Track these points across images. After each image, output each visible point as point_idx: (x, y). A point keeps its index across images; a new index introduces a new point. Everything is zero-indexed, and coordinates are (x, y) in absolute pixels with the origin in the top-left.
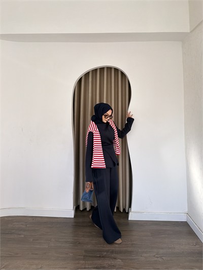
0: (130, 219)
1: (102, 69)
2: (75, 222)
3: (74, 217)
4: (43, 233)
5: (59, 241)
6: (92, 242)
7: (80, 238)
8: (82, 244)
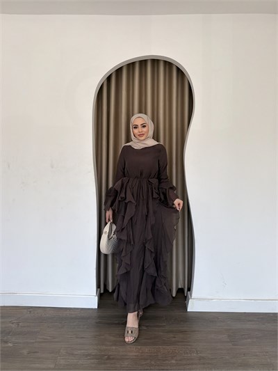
0: (189, 310)
1: (143, 62)
3: (99, 307)
4: (45, 337)
5: (73, 354)
6: (131, 354)
7: (109, 348)
8: (113, 359)
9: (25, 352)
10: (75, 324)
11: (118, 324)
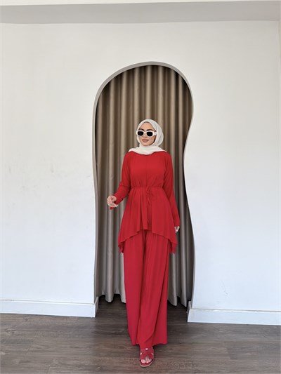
0: (189, 320)
1: (143, 69)
2: (97, 327)
3: (96, 316)
4: (39, 347)
5: (65, 364)
6: (124, 366)
7: (103, 358)
8: (105, 370)
9: (17, 361)
10: (71, 333)
11: (115, 334)
